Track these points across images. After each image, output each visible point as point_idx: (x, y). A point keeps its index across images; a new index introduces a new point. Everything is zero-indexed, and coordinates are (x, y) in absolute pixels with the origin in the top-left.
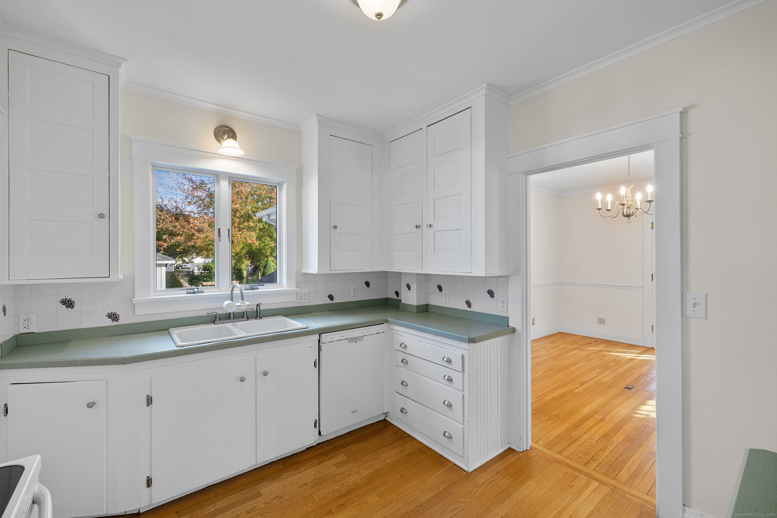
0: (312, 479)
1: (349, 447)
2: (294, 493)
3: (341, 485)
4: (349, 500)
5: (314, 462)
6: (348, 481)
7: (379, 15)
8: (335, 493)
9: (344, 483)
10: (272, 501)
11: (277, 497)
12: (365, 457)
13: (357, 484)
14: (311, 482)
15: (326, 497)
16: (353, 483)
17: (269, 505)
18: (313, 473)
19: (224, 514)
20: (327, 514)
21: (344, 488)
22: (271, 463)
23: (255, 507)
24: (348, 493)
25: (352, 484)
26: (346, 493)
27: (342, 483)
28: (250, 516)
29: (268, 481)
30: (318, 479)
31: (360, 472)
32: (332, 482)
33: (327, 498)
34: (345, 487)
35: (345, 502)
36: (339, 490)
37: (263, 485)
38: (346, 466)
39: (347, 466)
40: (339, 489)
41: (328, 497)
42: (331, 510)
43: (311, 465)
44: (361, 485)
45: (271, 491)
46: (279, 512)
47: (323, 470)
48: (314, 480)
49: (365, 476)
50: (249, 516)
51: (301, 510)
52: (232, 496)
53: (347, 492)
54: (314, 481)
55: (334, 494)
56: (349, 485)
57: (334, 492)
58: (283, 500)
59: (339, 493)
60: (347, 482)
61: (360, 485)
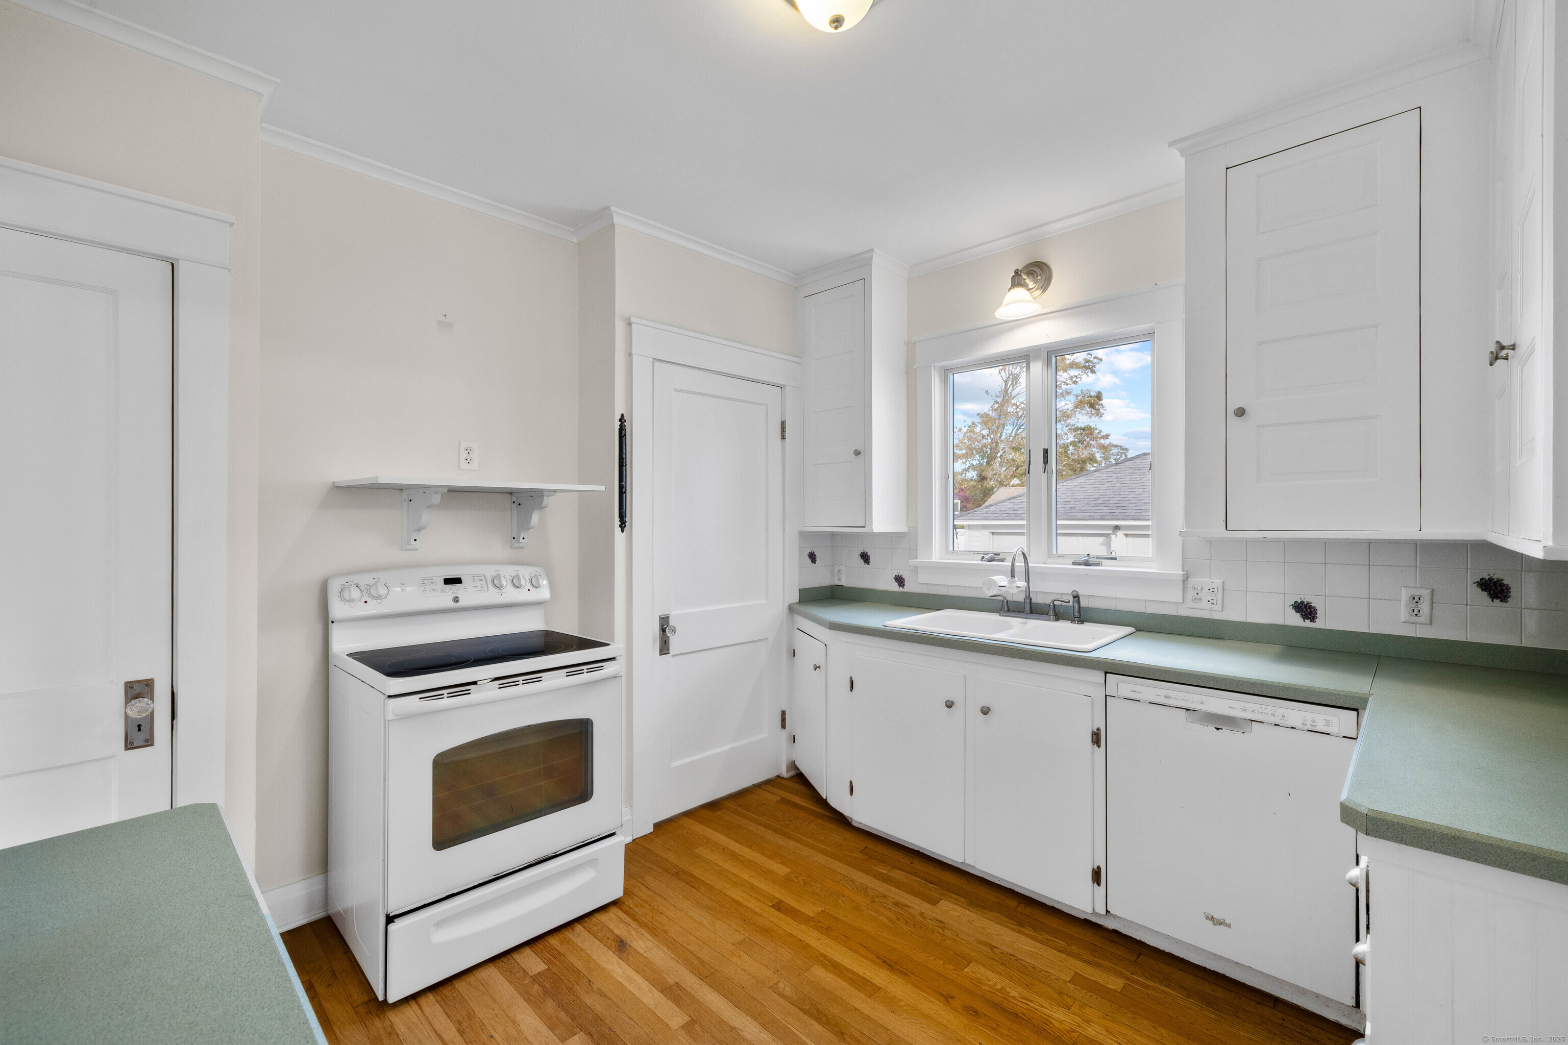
0: (1011, 952)
1: (1158, 985)
2: (962, 939)
3: (1025, 998)
4: (995, 1021)
5: (1058, 942)
6: (1046, 1008)
7: (837, 21)
8: (999, 994)
9: (1036, 1002)
10: (931, 919)
11: (941, 922)
12: (1153, 1025)
13: (1049, 1024)
14: (1002, 953)
15: (981, 983)
16: (1046, 1017)
17: (921, 919)
18: (1027, 948)
19: (883, 883)
20: (942, 995)
21: (1022, 1005)
22: (1010, 889)
23: (909, 907)
24: (1015, 1016)
25: (1042, 1017)
26: (1011, 1010)
27: (1032, 999)
28: (891, 908)
29: (967, 901)
30: (1016, 960)
31: (1091, 1024)
32: (1025, 982)
33: (979, 985)
34: (1025, 1006)
35: (985, 1014)
36: (1010, 999)
37: (956, 899)
38: (1089, 994)
39: (1091, 996)
40: (1014, 998)
41: (981, 986)
42: (953, 998)
43: (1047, 939)
44: (1052, 1033)
45: (950, 912)
46: (913, 935)
47: (1047, 960)
48: (1011, 955)
49: (1083, 1035)
50: (889, 907)
51: (932, 958)
52: (916, 878)
53: (1014, 1012)
54: (1009, 956)
55: (996, 994)
56: (1035, 1011)
57: (1000, 992)
58: (941, 931)
59: (1003, 1000)
60: (1042, 1006)
61: (1049, 1031)
